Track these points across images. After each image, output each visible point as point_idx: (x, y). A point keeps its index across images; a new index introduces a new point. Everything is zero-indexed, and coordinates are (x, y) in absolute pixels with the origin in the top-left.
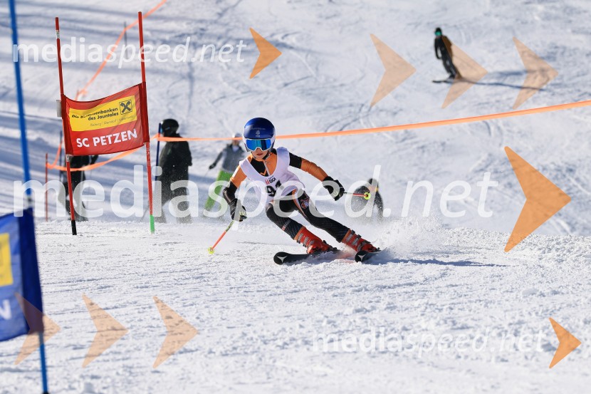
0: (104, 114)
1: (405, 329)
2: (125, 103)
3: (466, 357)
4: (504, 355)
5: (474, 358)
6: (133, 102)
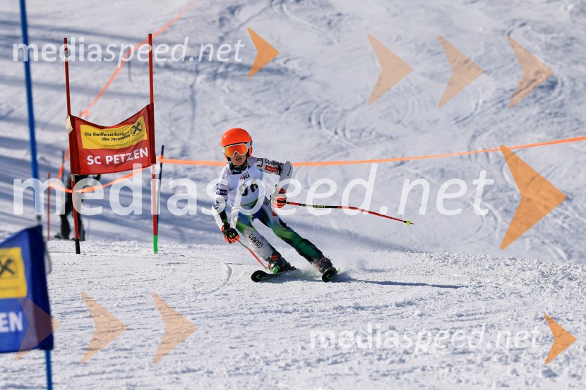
1: (406, 353)
2: (136, 125)
3: (467, 381)
4: (505, 380)
5: (475, 382)
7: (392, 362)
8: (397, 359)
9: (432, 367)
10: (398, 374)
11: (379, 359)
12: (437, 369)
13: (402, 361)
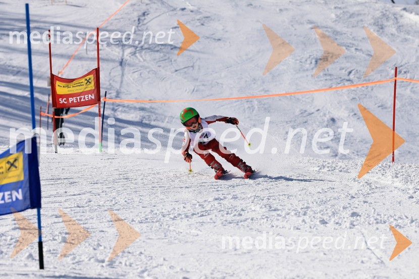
0: (76, 85)
1: (243, 210)
2: (88, 79)
3: (277, 226)
4: (298, 226)
5: (281, 227)
6: (92, 78)
7: (235, 215)
8: (237, 214)
9: (257, 218)
10: (238, 222)
11: (227, 214)
12: (260, 219)
13: (241, 215)
